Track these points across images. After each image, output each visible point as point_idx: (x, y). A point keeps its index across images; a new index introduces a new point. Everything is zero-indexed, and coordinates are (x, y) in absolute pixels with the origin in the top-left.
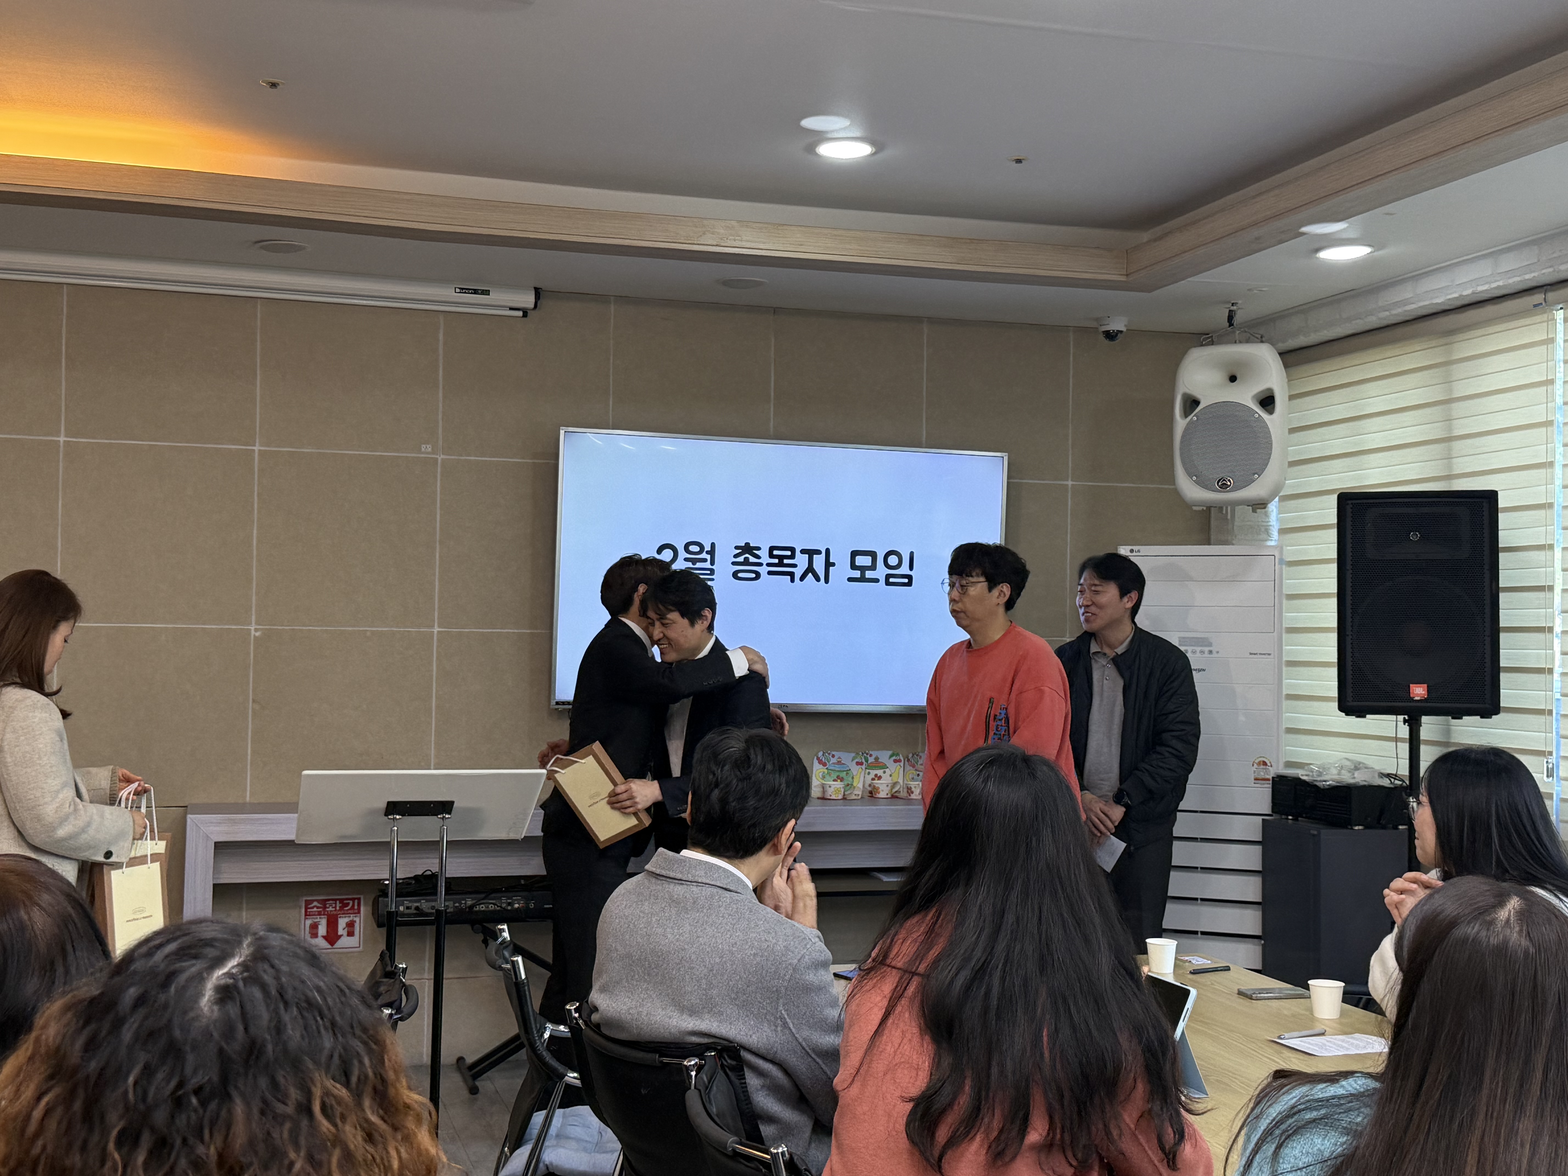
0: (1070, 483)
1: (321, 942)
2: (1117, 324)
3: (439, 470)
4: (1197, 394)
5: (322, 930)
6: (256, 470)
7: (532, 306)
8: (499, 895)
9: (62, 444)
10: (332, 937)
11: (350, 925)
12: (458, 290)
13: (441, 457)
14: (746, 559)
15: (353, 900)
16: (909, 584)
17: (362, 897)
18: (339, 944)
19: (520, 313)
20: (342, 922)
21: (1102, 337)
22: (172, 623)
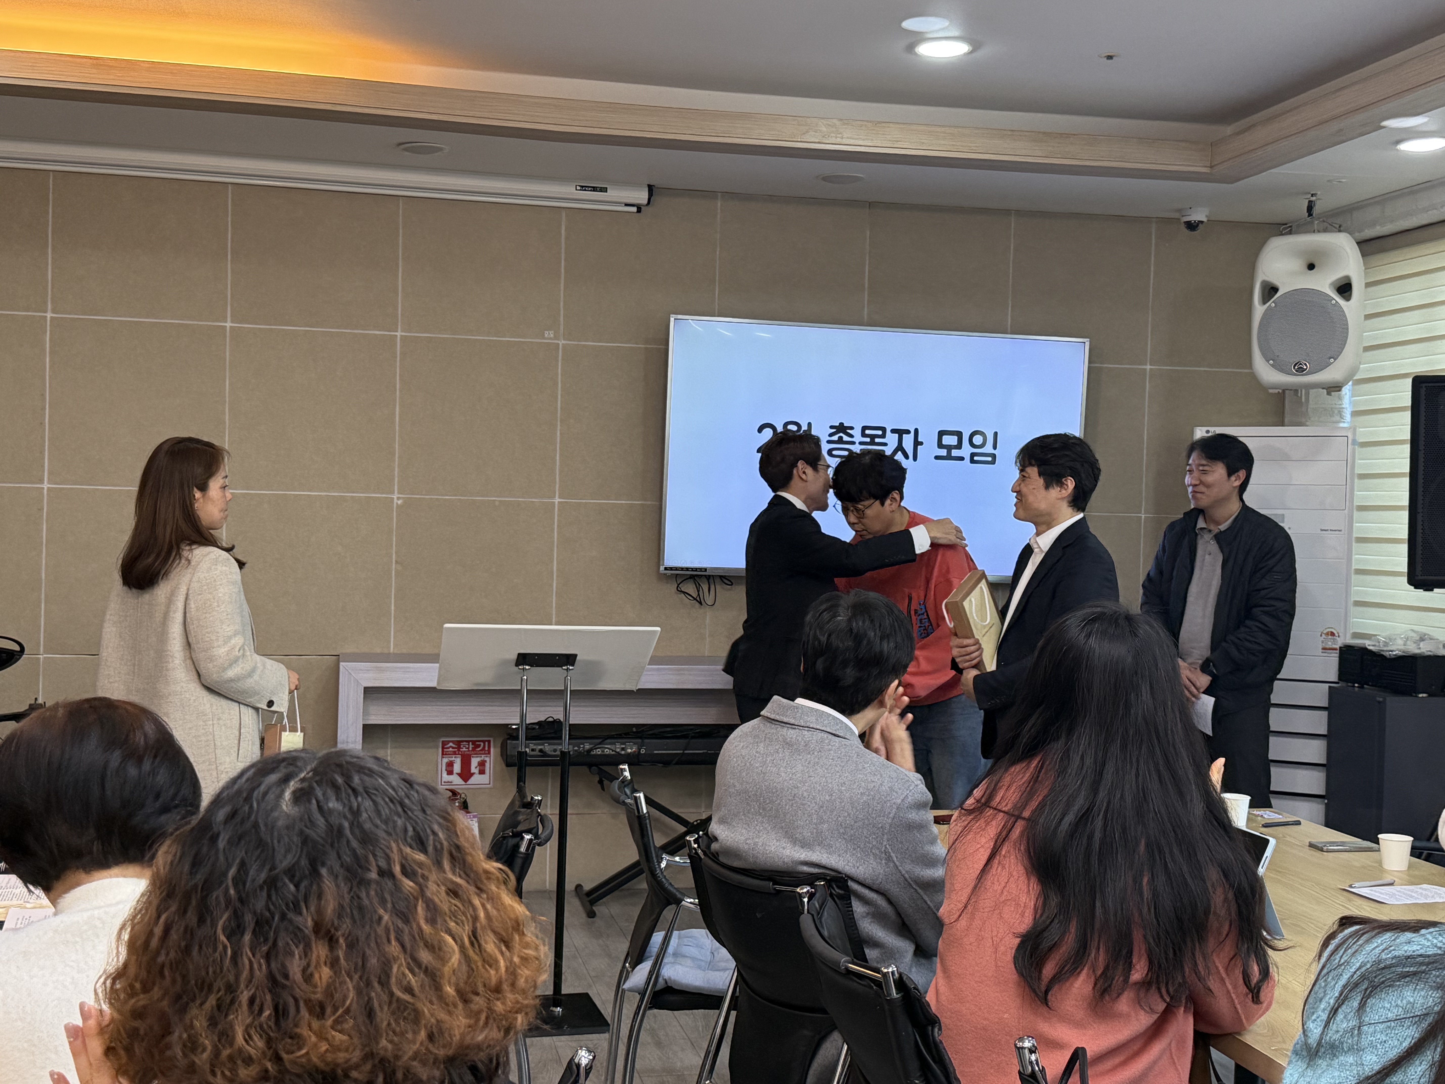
0: (1148, 367)
1: (455, 779)
2: (1199, 215)
3: (560, 354)
4: (1276, 282)
5: (457, 768)
6: (398, 353)
7: (645, 202)
8: (613, 741)
9: (228, 328)
10: (466, 775)
11: (482, 764)
12: (579, 188)
13: (561, 342)
14: (841, 438)
15: (484, 742)
16: (993, 462)
17: (492, 739)
18: (472, 780)
19: (635, 209)
20: (475, 762)
21: (1183, 227)
22: (325, 491)
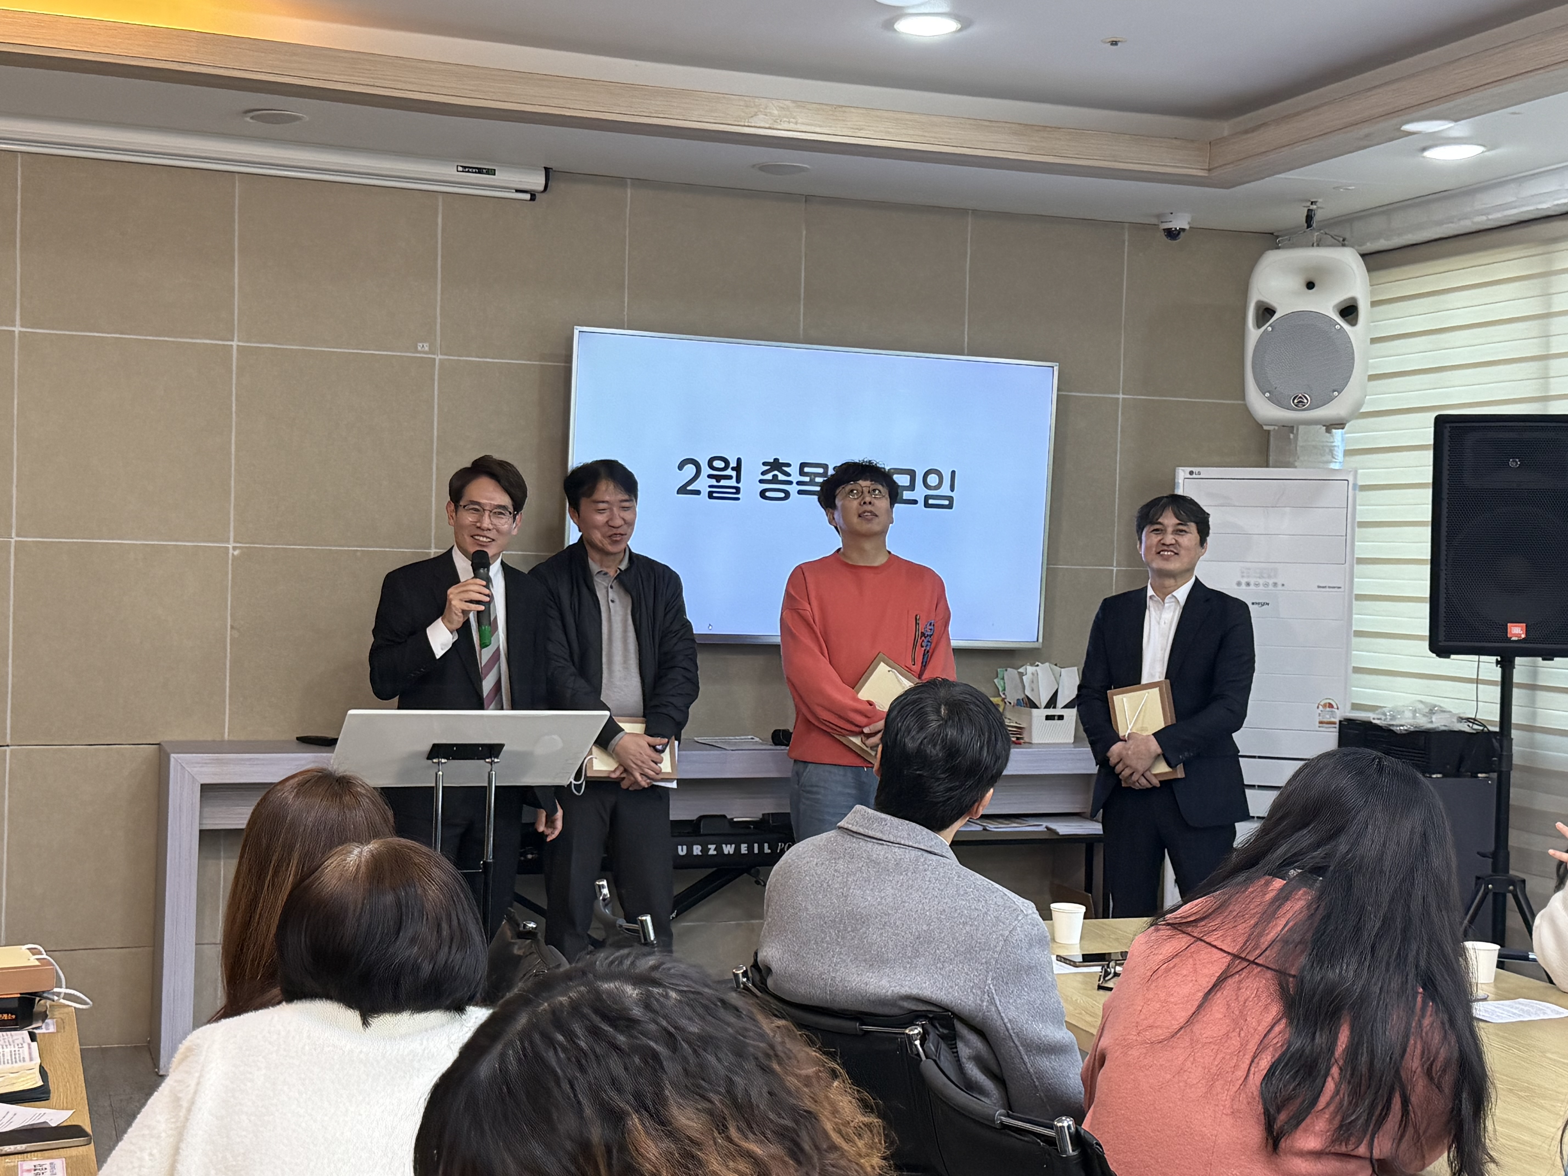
0: (1121, 396)
2: (1180, 222)
3: (436, 373)
4: (1273, 302)
6: (234, 368)
7: (542, 188)
9: (17, 333)
12: (461, 169)
13: (438, 357)
14: (775, 476)
16: (950, 506)
19: (527, 196)
21: (1163, 235)
22: (141, 539)
